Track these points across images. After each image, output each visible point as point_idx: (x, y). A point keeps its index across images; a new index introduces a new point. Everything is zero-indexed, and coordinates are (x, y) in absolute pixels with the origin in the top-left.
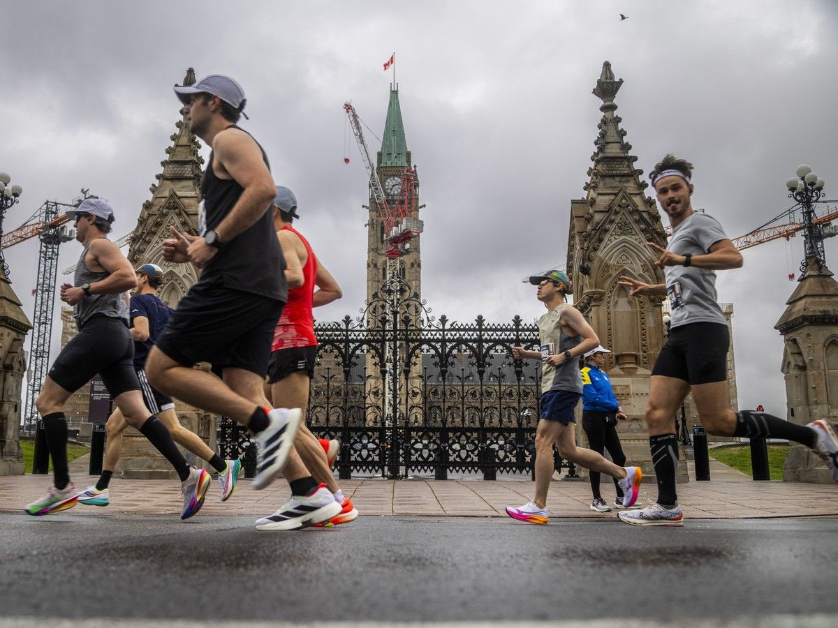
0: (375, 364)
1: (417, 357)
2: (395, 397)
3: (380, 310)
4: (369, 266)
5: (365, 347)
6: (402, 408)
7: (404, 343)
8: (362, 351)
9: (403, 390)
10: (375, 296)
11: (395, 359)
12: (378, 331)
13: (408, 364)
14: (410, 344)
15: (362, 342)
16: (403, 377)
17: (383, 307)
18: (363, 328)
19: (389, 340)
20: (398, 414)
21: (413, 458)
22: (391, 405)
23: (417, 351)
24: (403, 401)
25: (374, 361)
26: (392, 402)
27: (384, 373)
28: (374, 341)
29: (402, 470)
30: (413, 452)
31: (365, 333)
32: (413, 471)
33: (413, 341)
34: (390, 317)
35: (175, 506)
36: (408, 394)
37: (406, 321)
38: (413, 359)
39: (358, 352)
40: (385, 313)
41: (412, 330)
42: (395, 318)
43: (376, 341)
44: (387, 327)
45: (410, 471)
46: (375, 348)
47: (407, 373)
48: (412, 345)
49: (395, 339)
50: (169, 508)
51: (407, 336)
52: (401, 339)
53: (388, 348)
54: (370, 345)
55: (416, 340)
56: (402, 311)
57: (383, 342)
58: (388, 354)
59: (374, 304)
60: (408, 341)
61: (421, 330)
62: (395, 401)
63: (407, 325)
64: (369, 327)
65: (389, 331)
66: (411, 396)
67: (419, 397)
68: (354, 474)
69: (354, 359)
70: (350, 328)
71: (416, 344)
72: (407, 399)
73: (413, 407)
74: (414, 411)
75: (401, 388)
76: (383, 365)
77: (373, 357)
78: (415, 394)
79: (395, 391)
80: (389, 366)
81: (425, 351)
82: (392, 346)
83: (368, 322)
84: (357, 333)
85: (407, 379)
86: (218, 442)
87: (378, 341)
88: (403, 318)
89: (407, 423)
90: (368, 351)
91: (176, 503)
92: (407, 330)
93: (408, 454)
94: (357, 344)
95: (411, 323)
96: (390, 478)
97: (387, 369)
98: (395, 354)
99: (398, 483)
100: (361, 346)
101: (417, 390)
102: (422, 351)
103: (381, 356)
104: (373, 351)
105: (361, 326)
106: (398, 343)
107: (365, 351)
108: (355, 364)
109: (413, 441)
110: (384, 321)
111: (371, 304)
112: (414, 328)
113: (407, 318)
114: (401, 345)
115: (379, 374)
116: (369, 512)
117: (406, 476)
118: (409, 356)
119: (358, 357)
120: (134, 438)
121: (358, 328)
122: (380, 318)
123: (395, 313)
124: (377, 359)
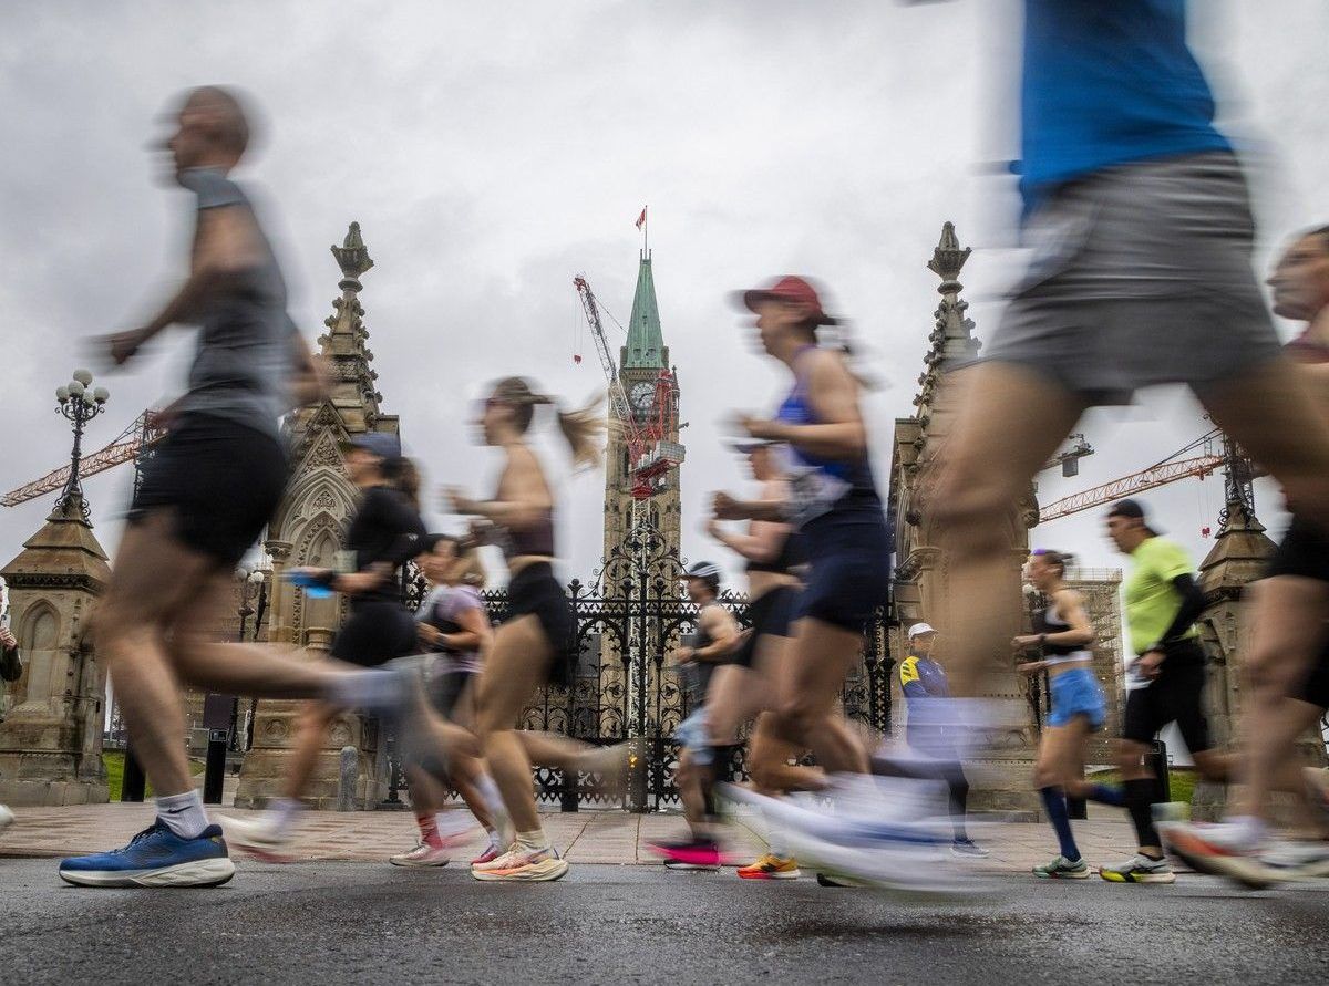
0: (615, 649)
1: (674, 639)
2: (642, 696)
3: (622, 572)
4: (607, 508)
5: (600, 624)
6: (652, 712)
7: (656, 618)
8: (597, 630)
9: (654, 686)
10: (615, 551)
11: (643, 642)
12: (619, 602)
13: (661, 650)
14: (665, 620)
15: (596, 617)
16: (654, 667)
17: (627, 567)
18: (597, 598)
19: (635, 614)
20: (646, 720)
21: (667, 783)
22: (636, 707)
23: (675, 631)
24: (654, 703)
25: (612, 644)
26: (638, 703)
27: (626, 661)
28: (613, 615)
29: (651, 800)
30: (666, 773)
31: (600, 605)
32: (667, 801)
33: (668, 616)
34: (636, 582)
35: (327, 848)
36: (660, 691)
37: (659, 588)
38: (669, 642)
39: (590, 631)
40: (630, 576)
41: (668, 601)
42: (644, 584)
43: (616, 615)
44: (632, 597)
45: (662, 801)
46: (614, 626)
47: (659, 661)
48: (667, 622)
49: (643, 614)
50: (317, 851)
51: (659, 609)
52: (651, 614)
53: (632, 626)
54: (607, 622)
55: (673, 615)
56: (653, 574)
57: (625, 617)
58: (633, 634)
59: (613, 564)
60: (661, 616)
61: (680, 601)
62: (642, 701)
63: (659, 594)
64: (607, 595)
65: (635, 602)
66: (664, 694)
67: (675, 696)
68: (583, 804)
69: (584, 642)
70: (579, 596)
71: (673, 620)
72: (659, 699)
73: (667, 710)
74: (669, 715)
75: (650, 682)
76: (626, 651)
77: (612, 639)
78: (670, 692)
79: (642, 687)
80: (634, 652)
81: (685, 630)
82: (639, 623)
83: (605, 588)
84: (589, 605)
85: (659, 670)
86: (389, 758)
87: (618, 616)
88: (654, 583)
89: (659, 732)
90: (605, 630)
91: (328, 845)
92: (660, 601)
93: (659, 777)
94: (589, 620)
95: (666, 591)
96: (634, 811)
97: (632, 656)
98: (642, 634)
99: (645, 817)
100: (594, 622)
101: (673, 687)
102: (681, 630)
103: (623, 637)
104: (611, 630)
105: (595, 595)
106: (647, 619)
107: (600, 630)
108: (586, 649)
109: (666, 759)
110: (628, 588)
111: (609, 563)
112: (670, 598)
113: (660, 583)
114: (652, 621)
115: (620, 664)
116: (602, 859)
117: (657, 808)
118: (663, 638)
119: (590, 638)
120: (269, 752)
121: (591, 597)
122: (622, 583)
123: (643, 577)
124: (617, 642)
